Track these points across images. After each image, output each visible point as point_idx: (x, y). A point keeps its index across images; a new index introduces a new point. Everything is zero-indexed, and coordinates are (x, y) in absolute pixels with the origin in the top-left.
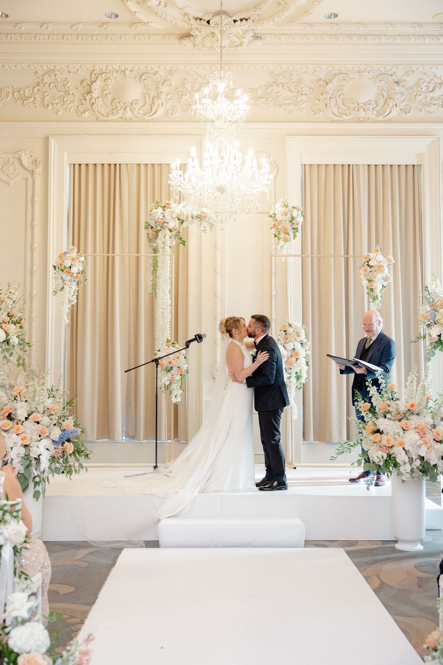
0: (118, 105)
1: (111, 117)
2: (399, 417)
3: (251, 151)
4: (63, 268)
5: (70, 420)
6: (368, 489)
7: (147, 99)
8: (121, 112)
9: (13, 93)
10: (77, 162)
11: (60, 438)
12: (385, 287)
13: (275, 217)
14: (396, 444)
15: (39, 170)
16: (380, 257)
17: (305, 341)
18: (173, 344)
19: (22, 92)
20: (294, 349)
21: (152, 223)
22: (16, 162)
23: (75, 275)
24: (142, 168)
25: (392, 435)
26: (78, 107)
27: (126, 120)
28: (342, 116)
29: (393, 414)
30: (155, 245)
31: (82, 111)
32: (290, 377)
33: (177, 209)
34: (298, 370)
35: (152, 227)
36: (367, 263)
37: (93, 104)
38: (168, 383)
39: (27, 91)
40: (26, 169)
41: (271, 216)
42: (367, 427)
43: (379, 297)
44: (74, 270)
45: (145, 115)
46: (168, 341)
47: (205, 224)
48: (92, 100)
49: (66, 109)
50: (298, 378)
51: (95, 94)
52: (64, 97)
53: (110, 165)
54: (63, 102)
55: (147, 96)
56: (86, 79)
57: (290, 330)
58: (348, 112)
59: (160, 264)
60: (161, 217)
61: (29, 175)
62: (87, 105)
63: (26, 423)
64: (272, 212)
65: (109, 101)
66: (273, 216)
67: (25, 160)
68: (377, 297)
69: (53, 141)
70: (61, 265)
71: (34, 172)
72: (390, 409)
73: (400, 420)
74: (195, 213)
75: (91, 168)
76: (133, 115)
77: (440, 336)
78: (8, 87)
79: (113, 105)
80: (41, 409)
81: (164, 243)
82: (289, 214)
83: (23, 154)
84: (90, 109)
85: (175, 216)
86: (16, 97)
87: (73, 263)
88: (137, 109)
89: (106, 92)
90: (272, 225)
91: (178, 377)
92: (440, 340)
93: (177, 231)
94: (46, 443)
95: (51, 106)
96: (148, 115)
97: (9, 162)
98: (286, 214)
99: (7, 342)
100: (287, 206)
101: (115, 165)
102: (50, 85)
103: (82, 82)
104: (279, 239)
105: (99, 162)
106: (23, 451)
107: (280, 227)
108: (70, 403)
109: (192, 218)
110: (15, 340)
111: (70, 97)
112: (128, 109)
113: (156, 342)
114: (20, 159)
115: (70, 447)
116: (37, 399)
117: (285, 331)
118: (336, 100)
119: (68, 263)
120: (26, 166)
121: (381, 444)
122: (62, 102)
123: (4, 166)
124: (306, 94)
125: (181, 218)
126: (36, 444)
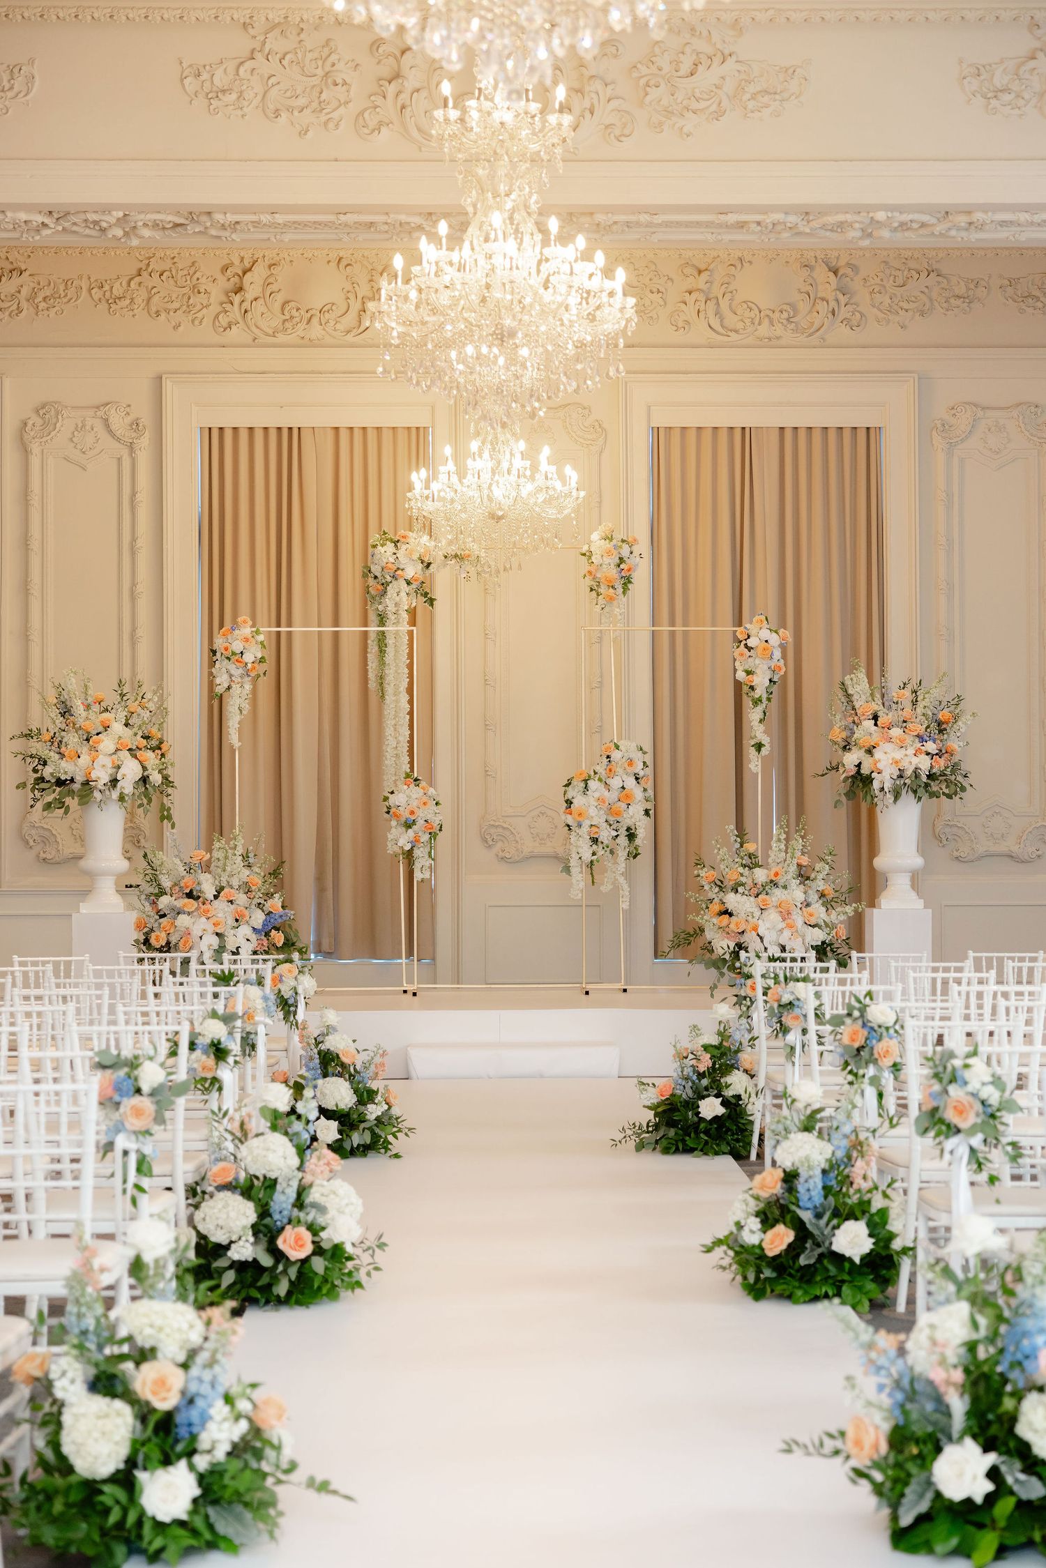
0: (294, 313)
1: (281, 338)
2: (755, 891)
3: (546, 451)
4: (229, 654)
5: (276, 900)
6: (712, 996)
7: (352, 301)
8: (302, 326)
9: (90, 290)
10: (216, 424)
11: (264, 925)
12: (775, 683)
13: (590, 557)
14: (749, 928)
15: (145, 442)
16: (765, 634)
17: (641, 773)
18: (416, 780)
19: (107, 287)
20: (623, 788)
21: (376, 570)
22: (99, 426)
23: (249, 666)
24: (344, 436)
25: (744, 916)
26: (217, 317)
27: (312, 344)
28: (729, 333)
29: (748, 888)
30: (381, 608)
31: (225, 325)
32: (617, 836)
33: (420, 542)
34: (629, 822)
35: (376, 577)
36: (744, 642)
37: (246, 311)
38: (408, 847)
39: (117, 285)
40: (118, 440)
41: (584, 555)
42: (710, 906)
43: (764, 700)
44: (249, 658)
45: (348, 332)
46: (408, 776)
47: (467, 566)
48: (246, 305)
49: (193, 321)
50: (631, 836)
51: (252, 291)
52: (189, 298)
53: (279, 429)
54: (188, 306)
55: (351, 296)
56: (233, 263)
57: (616, 755)
58: (740, 325)
59: (390, 641)
60: (392, 560)
61: (125, 453)
62: (235, 312)
63: (216, 903)
64: (585, 549)
65: (277, 306)
66: (588, 555)
67: (118, 422)
68: (761, 701)
69: (169, 384)
70: (226, 649)
71: (134, 446)
72: (743, 880)
73: (757, 896)
74: (453, 550)
75: (244, 436)
76: (323, 333)
77: (859, 765)
78: (80, 277)
79: (286, 312)
80: (235, 883)
81: (396, 605)
82: (615, 553)
83: (113, 411)
84: (240, 320)
85: (416, 556)
86: (96, 297)
87: (246, 646)
88: (332, 323)
89: (274, 287)
90: (585, 571)
91: (425, 837)
92: (858, 772)
93: (418, 583)
94: (245, 930)
95: (163, 315)
96: (352, 334)
97: (84, 426)
98: (609, 553)
99: (144, 780)
100: (611, 539)
101: (290, 429)
102: (161, 275)
103: (225, 269)
104: (598, 595)
105: (258, 423)
106: (215, 941)
107: (599, 576)
108: (275, 873)
109: (446, 557)
110: (156, 778)
111: (202, 298)
112: (315, 321)
113: (385, 777)
114: (107, 420)
115: (278, 938)
116: (228, 869)
117: (608, 757)
118: (718, 304)
119: (237, 646)
120: (118, 434)
121: (727, 930)
122: (184, 308)
123: (76, 433)
124: (659, 292)
125: (426, 560)
126: (232, 932)
